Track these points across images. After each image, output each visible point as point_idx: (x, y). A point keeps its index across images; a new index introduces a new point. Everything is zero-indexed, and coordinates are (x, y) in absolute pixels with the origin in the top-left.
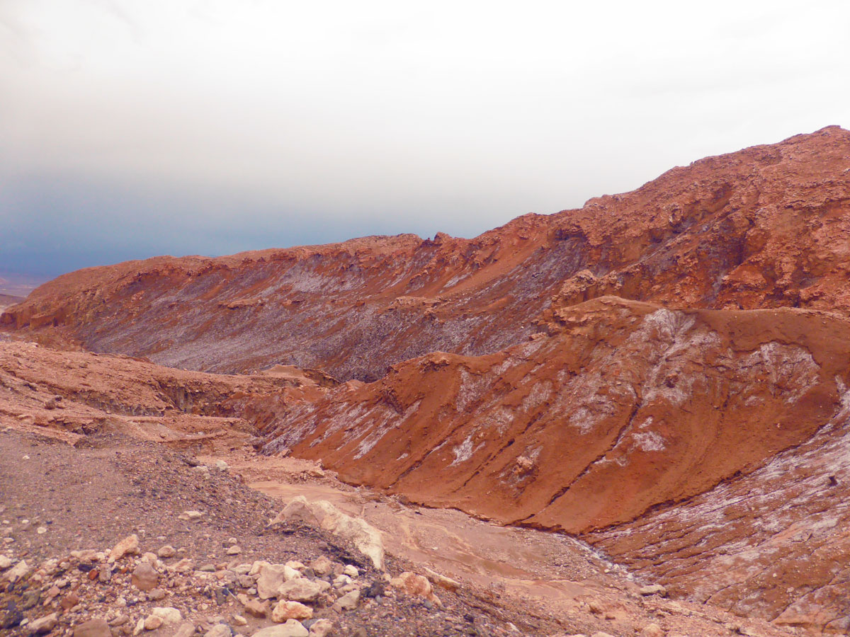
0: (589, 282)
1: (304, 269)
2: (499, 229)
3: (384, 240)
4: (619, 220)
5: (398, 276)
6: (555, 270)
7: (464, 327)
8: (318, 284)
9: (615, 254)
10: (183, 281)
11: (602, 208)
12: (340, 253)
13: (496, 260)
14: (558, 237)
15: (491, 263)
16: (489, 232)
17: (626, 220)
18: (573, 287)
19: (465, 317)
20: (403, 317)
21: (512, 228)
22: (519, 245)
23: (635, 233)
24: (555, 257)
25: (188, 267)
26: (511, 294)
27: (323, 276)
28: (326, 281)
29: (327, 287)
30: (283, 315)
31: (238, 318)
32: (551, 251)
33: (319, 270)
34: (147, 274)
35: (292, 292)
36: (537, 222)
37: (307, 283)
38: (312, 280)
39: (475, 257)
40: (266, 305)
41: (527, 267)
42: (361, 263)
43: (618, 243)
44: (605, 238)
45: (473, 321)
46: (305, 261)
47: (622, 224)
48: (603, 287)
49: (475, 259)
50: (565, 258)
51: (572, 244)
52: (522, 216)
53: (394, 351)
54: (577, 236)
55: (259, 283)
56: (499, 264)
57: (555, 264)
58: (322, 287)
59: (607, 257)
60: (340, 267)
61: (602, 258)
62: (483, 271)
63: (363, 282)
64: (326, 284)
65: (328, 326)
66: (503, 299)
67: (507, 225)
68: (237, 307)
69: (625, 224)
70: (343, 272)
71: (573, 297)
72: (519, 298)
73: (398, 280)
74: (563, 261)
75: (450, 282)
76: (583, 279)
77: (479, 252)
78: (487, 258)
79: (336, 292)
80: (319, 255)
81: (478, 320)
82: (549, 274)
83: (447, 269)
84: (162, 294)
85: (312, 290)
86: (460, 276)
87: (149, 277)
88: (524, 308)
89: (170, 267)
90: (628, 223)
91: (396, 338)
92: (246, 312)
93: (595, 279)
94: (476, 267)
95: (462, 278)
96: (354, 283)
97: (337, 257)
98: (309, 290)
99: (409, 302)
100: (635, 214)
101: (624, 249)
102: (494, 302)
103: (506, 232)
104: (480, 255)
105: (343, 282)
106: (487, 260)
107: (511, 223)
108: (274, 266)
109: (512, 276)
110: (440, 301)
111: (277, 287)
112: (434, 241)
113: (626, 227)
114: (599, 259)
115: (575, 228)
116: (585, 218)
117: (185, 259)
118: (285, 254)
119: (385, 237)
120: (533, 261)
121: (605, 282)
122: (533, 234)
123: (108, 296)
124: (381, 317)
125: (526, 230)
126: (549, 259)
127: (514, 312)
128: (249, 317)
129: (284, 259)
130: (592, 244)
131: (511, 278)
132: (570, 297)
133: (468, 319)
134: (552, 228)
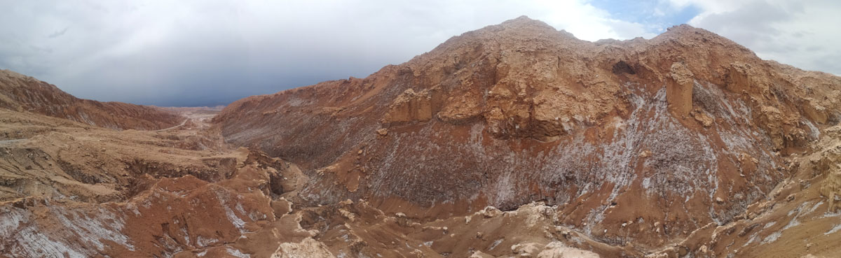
0: (411, 96)
48: (420, 99)
59: (423, 83)
76: (408, 94)
93: (415, 94)
101: (432, 78)
114: (419, 84)
121: (421, 95)
130: (415, 76)
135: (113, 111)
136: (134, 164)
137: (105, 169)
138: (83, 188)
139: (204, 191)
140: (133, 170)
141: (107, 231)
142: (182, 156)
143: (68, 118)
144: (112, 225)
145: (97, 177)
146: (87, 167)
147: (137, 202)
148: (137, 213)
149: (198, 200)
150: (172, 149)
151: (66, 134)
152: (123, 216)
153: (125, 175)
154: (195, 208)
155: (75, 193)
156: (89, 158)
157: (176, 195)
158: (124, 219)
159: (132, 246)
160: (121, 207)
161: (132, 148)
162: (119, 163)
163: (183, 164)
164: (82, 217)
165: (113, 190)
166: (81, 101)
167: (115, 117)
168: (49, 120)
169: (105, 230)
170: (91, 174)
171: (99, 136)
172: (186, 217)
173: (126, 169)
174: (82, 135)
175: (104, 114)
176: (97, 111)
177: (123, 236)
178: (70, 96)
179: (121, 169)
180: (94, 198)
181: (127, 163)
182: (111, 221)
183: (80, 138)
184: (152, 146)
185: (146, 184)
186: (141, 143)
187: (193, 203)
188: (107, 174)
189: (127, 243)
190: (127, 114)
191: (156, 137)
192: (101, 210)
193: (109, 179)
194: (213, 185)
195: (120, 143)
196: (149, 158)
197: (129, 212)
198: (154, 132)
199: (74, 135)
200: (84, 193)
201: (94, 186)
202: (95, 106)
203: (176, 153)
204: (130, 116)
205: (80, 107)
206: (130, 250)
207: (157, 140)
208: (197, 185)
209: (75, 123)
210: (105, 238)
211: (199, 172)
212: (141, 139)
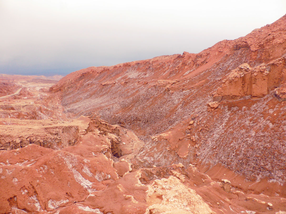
0: (246, 71)
1: (132, 69)
2: (210, 48)
3: (168, 57)
4: (269, 35)
5: (167, 71)
6: (232, 65)
7: (182, 95)
8: (137, 75)
9: (266, 55)
10: (96, 75)
11: (260, 31)
12: (146, 62)
13: (207, 62)
14: (235, 49)
15: (205, 63)
16: (205, 50)
17: (274, 34)
18: (236, 74)
19: (183, 90)
20: (158, 89)
21: (216, 47)
22: (218, 55)
23: (279, 41)
24: (232, 59)
25: (99, 70)
26: (208, 78)
27: (139, 71)
28: (140, 74)
29: (140, 76)
30: (120, 88)
31: (105, 89)
32: (231, 56)
33: (138, 69)
34: (85, 73)
35: (127, 78)
36: (227, 44)
37: (133, 74)
38: (135, 73)
39: (198, 61)
40: (116, 84)
41: (218, 64)
42: (153, 66)
43: (268, 48)
44: (260, 46)
45: (186, 92)
46: (134, 66)
47: (271, 37)
48: (255, 74)
49: (197, 62)
50: (238, 59)
51: (242, 51)
52: (221, 42)
53: (150, 106)
54: (245, 47)
55: (117, 75)
56: (208, 64)
57: (232, 62)
58: (138, 76)
59: (261, 57)
60: (146, 68)
61: (258, 57)
62: (201, 67)
63: (153, 74)
64: (140, 75)
65: (132, 93)
66: (203, 81)
67: (213, 46)
68: (105, 85)
69: (273, 36)
70: (147, 70)
71: (235, 80)
72: (211, 80)
73: (166, 72)
74: (236, 60)
75: (186, 73)
76: (242, 69)
77: (200, 59)
78: (203, 62)
79: (143, 78)
80: (139, 64)
81: (189, 91)
82: (228, 68)
83: (186, 67)
84: (88, 80)
85: (134, 77)
86: (191, 70)
87: (86, 74)
88: (213, 85)
89: (92, 71)
90: (275, 36)
91: (153, 99)
92: (108, 87)
93: (250, 68)
94: (198, 66)
95: (191, 71)
96: (150, 74)
97: (145, 64)
98: (133, 77)
99: (163, 83)
100: (280, 30)
101: (271, 51)
102: (199, 82)
103: (213, 49)
104: (200, 60)
105: (145, 74)
106: (203, 63)
107: (215, 45)
108: (123, 68)
109: (210, 69)
110: (176, 82)
111: (122, 77)
112: (183, 56)
113: (274, 38)
114: (256, 58)
115: (244, 43)
116: (250, 37)
117: (98, 68)
118: (127, 63)
119: (168, 56)
120: (221, 62)
121: (257, 70)
122: (225, 49)
123: (73, 81)
124: (149, 89)
125: (222, 48)
126: (229, 60)
127: (207, 87)
128: (109, 89)
129: (127, 66)
130: (252, 50)
131: (210, 70)
132: (233, 80)
133: (184, 91)
134: (232, 44)
139: (51, 158)
142: (22, 126)
149: (46, 166)
150: (9, 120)
154: (43, 174)
157: (20, 165)
163: (23, 134)
172: (35, 185)
187: (41, 170)
194: (58, 151)
203: (13, 124)
208: (42, 153)
211: (42, 141)
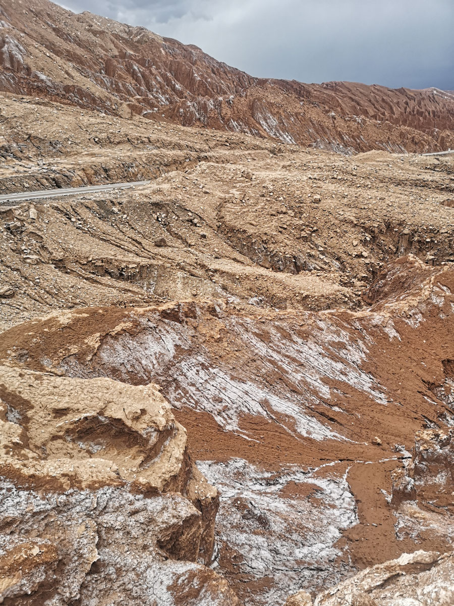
135: (335, 105)
136: (381, 232)
137: (319, 242)
138: (275, 281)
140: (379, 246)
141: (333, 363)
143: (232, 129)
144: (342, 353)
145: (303, 258)
146: (281, 237)
147: (392, 312)
148: (392, 333)
151: (233, 167)
152: (363, 338)
153: (360, 256)
155: (259, 291)
156: (285, 218)
158: (365, 343)
159: (383, 396)
160: (360, 319)
161: (379, 194)
162: (348, 228)
164: (287, 336)
165: (337, 287)
166: (262, 83)
167: (340, 122)
168: (191, 135)
169: (330, 361)
170: (289, 252)
171: (304, 167)
173: (364, 243)
174: (267, 167)
175: (314, 114)
176: (298, 106)
177: (363, 375)
178: (235, 71)
179: (352, 242)
180: (298, 302)
181: (366, 230)
182: (342, 346)
183: (263, 174)
184: (426, 191)
185: (407, 278)
186: (399, 183)
188: (323, 253)
189: (373, 389)
190: (366, 113)
191: (434, 168)
192: (322, 325)
193: (326, 263)
195: (353, 184)
196: (417, 219)
197: (377, 332)
198: (429, 158)
199: (250, 167)
200: (276, 290)
201: (297, 277)
202: (294, 96)
204: (375, 117)
205: (260, 99)
206: (379, 401)
207: (437, 176)
209: (249, 139)
210: (331, 376)
212: (399, 174)
